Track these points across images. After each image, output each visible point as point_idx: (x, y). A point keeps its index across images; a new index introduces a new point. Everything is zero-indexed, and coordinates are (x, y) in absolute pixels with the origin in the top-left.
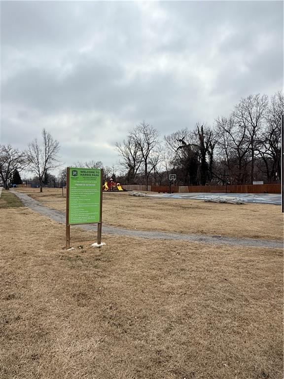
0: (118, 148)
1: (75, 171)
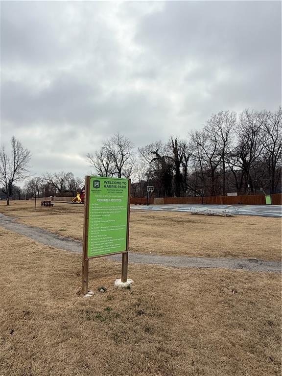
0: (90, 159)
1: (97, 181)
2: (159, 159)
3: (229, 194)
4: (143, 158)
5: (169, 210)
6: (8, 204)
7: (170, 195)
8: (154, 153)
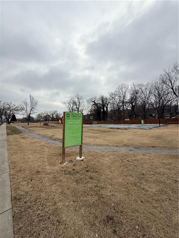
0: (65, 104)
1: (68, 114)
2: (95, 104)
3: (126, 120)
4: (88, 104)
5: (100, 127)
6: (28, 125)
7: (100, 120)
8: (93, 102)
